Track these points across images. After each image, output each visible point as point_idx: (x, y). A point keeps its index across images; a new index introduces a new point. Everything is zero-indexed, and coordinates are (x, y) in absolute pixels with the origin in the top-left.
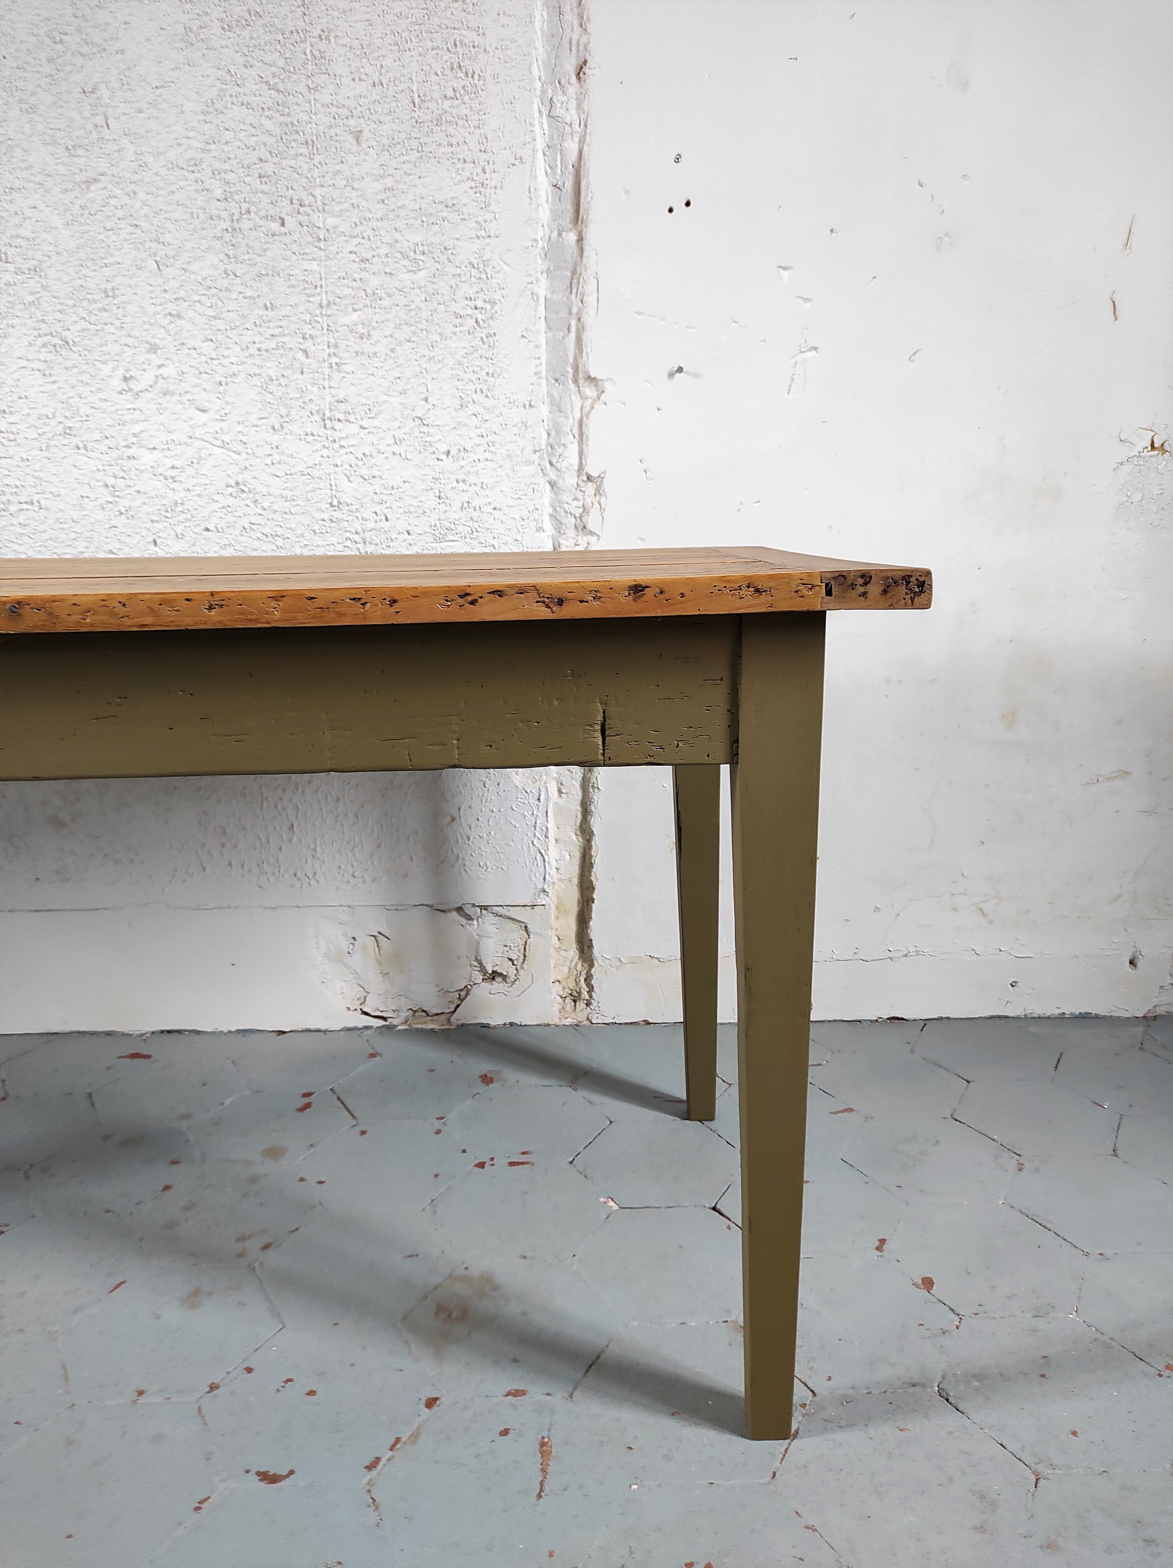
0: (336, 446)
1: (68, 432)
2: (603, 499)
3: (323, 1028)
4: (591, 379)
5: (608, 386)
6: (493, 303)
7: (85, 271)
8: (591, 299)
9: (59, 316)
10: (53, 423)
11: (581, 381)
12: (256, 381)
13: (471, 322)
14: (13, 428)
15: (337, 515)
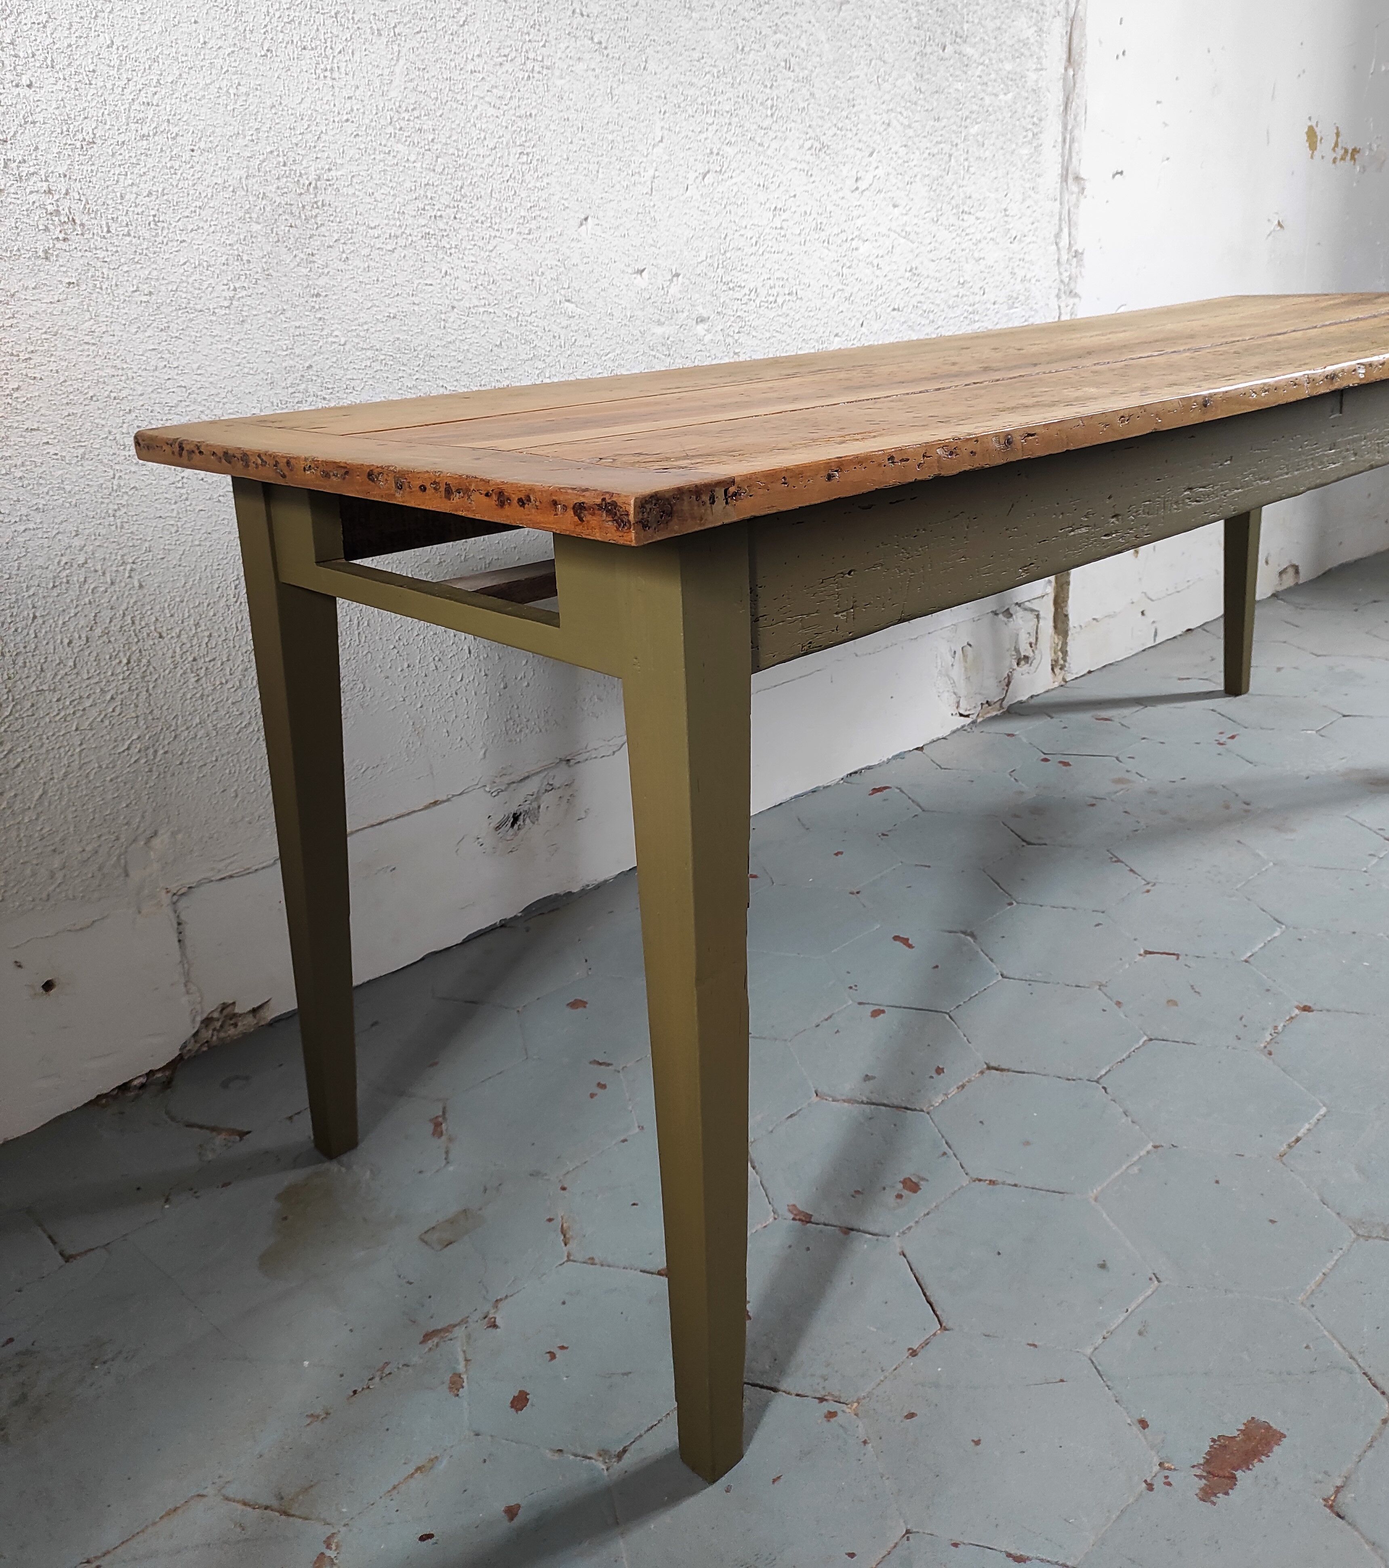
0: (964, 234)
1: (819, 228)
2: (1083, 270)
3: (940, 736)
4: (1077, 178)
5: (1087, 185)
6: (1040, 120)
7: (838, 82)
8: (1081, 118)
9: (820, 122)
10: (810, 219)
11: (1070, 181)
12: (927, 181)
13: (1030, 134)
14: (785, 225)
15: (962, 292)
